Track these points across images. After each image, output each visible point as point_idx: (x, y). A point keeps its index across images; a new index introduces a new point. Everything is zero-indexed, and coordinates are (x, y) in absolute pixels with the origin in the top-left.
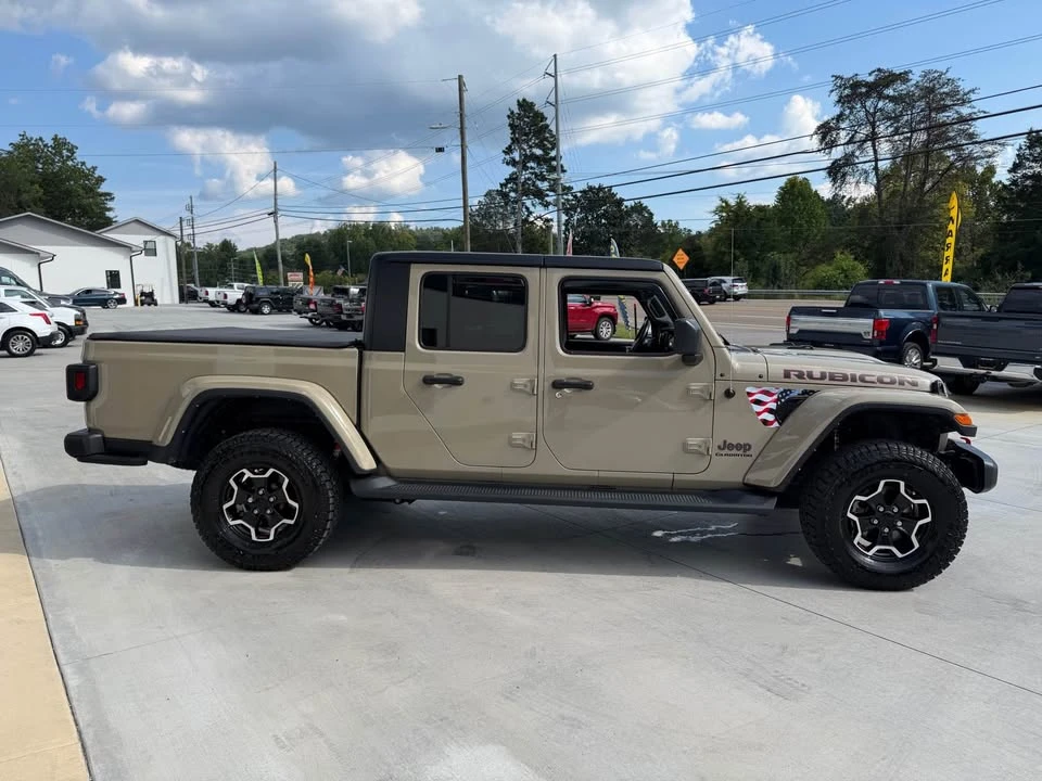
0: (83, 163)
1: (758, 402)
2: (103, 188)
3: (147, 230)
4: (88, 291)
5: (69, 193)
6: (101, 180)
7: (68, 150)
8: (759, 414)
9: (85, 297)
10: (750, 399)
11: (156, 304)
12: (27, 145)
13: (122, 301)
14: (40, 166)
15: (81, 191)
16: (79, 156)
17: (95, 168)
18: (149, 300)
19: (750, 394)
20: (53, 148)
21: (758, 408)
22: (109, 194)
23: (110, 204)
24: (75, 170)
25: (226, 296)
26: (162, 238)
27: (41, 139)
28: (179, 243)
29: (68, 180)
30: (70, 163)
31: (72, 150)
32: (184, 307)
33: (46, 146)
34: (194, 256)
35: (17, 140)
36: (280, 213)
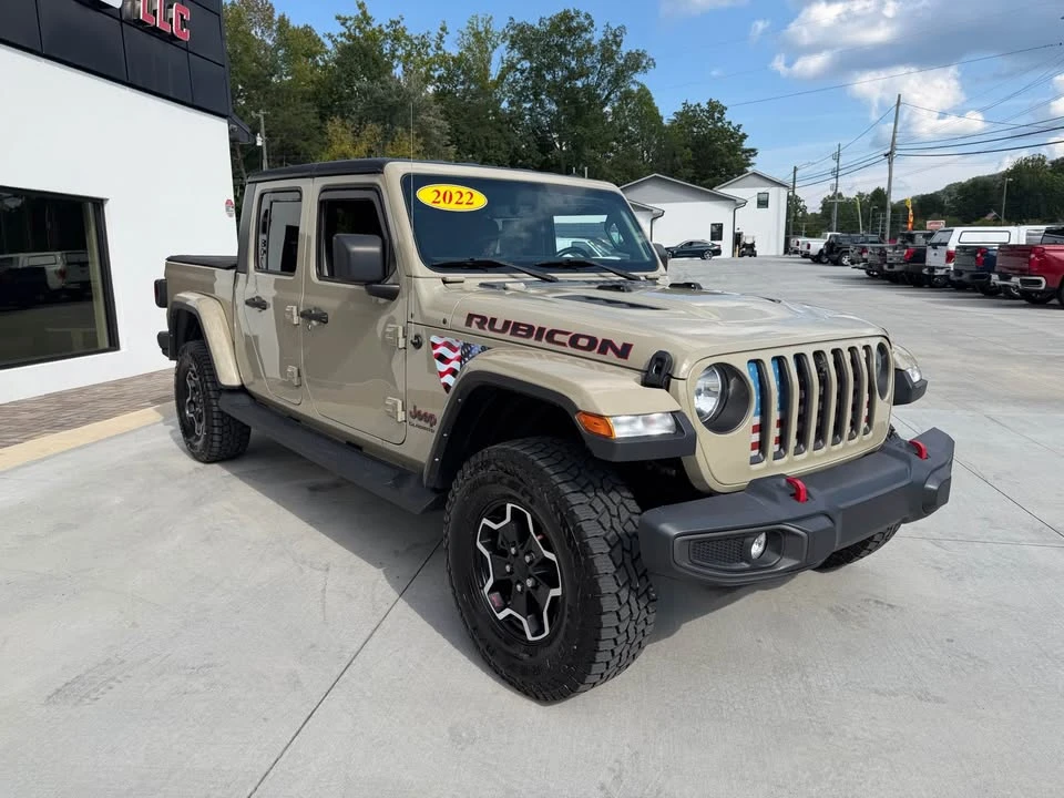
0: (730, 123)
1: (442, 358)
2: (746, 145)
3: (762, 182)
4: (691, 243)
5: (715, 152)
6: (744, 136)
7: (719, 112)
8: (442, 375)
9: (687, 249)
10: (435, 352)
11: (755, 256)
12: (687, 112)
13: (718, 252)
14: (695, 130)
15: (724, 150)
16: (727, 117)
17: (739, 126)
18: (749, 251)
19: (435, 346)
20: (708, 112)
21: (442, 367)
22: (753, 150)
23: (753, 160)
24: (723, 130)
25: (809, 246)
26: (776, 189)
27: (699, 105)
28: (791, 194)
29: (716, 140)
30: (720, 124)
31: (722, 110)
32: (787, 258)
33: (702, 111)
34: (833, 208)
35: (680, 109)
36: (896, 152)
